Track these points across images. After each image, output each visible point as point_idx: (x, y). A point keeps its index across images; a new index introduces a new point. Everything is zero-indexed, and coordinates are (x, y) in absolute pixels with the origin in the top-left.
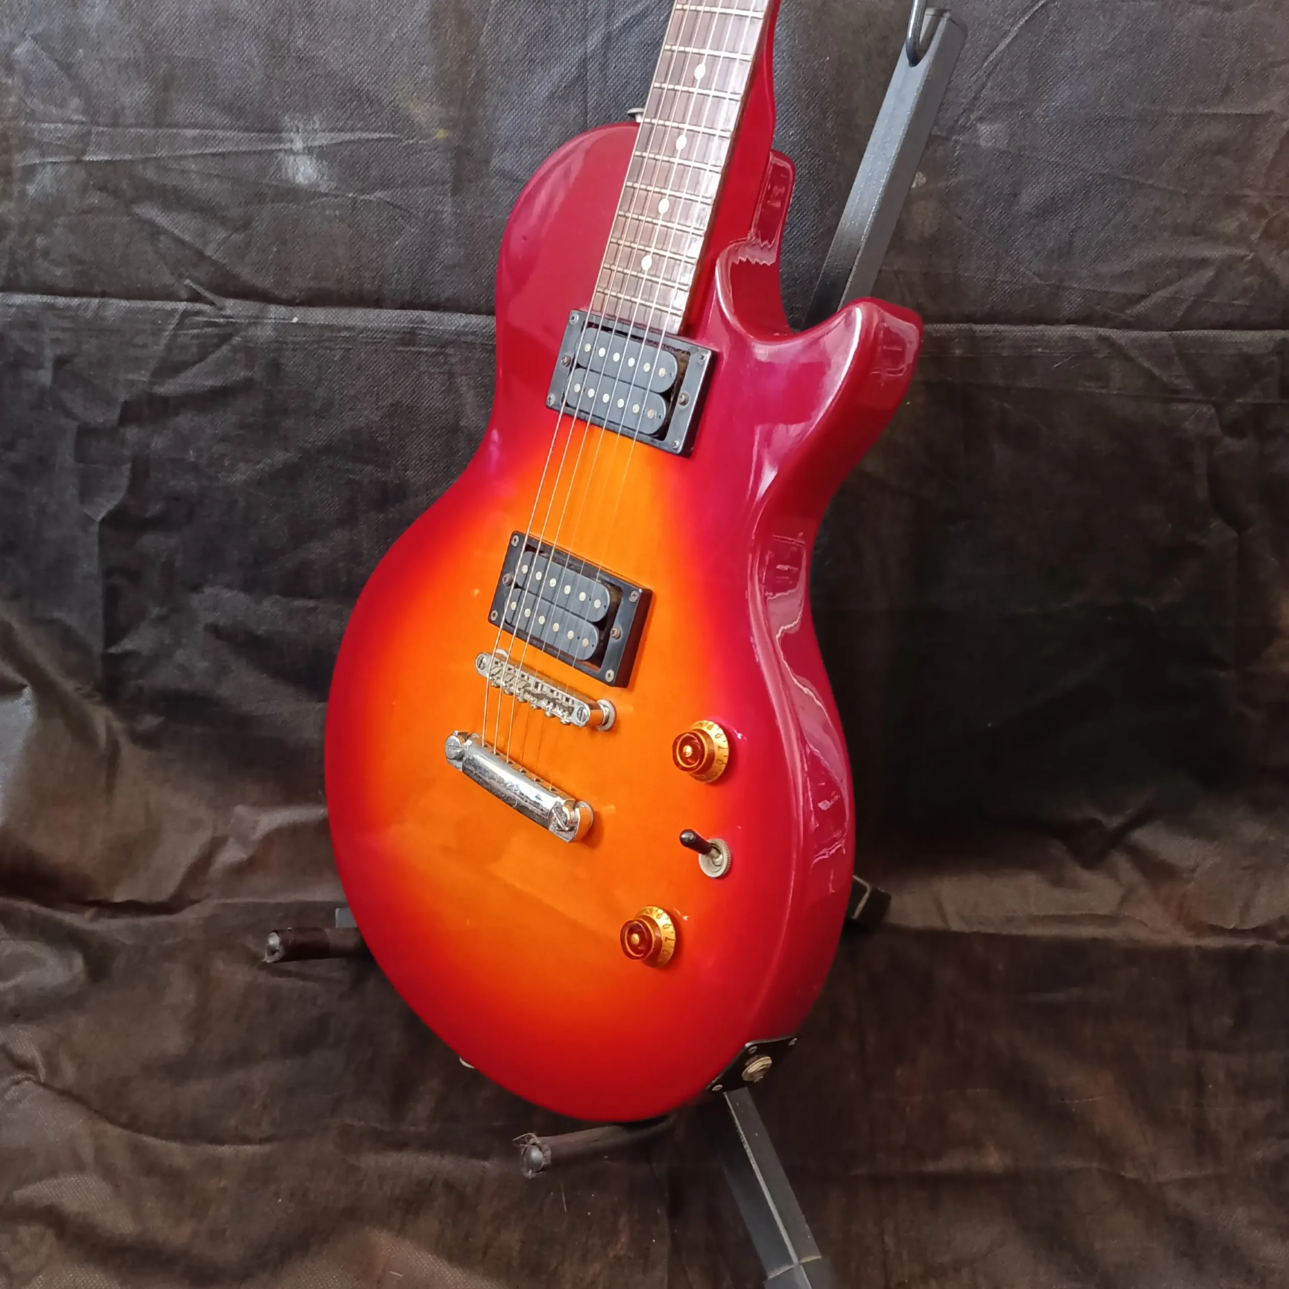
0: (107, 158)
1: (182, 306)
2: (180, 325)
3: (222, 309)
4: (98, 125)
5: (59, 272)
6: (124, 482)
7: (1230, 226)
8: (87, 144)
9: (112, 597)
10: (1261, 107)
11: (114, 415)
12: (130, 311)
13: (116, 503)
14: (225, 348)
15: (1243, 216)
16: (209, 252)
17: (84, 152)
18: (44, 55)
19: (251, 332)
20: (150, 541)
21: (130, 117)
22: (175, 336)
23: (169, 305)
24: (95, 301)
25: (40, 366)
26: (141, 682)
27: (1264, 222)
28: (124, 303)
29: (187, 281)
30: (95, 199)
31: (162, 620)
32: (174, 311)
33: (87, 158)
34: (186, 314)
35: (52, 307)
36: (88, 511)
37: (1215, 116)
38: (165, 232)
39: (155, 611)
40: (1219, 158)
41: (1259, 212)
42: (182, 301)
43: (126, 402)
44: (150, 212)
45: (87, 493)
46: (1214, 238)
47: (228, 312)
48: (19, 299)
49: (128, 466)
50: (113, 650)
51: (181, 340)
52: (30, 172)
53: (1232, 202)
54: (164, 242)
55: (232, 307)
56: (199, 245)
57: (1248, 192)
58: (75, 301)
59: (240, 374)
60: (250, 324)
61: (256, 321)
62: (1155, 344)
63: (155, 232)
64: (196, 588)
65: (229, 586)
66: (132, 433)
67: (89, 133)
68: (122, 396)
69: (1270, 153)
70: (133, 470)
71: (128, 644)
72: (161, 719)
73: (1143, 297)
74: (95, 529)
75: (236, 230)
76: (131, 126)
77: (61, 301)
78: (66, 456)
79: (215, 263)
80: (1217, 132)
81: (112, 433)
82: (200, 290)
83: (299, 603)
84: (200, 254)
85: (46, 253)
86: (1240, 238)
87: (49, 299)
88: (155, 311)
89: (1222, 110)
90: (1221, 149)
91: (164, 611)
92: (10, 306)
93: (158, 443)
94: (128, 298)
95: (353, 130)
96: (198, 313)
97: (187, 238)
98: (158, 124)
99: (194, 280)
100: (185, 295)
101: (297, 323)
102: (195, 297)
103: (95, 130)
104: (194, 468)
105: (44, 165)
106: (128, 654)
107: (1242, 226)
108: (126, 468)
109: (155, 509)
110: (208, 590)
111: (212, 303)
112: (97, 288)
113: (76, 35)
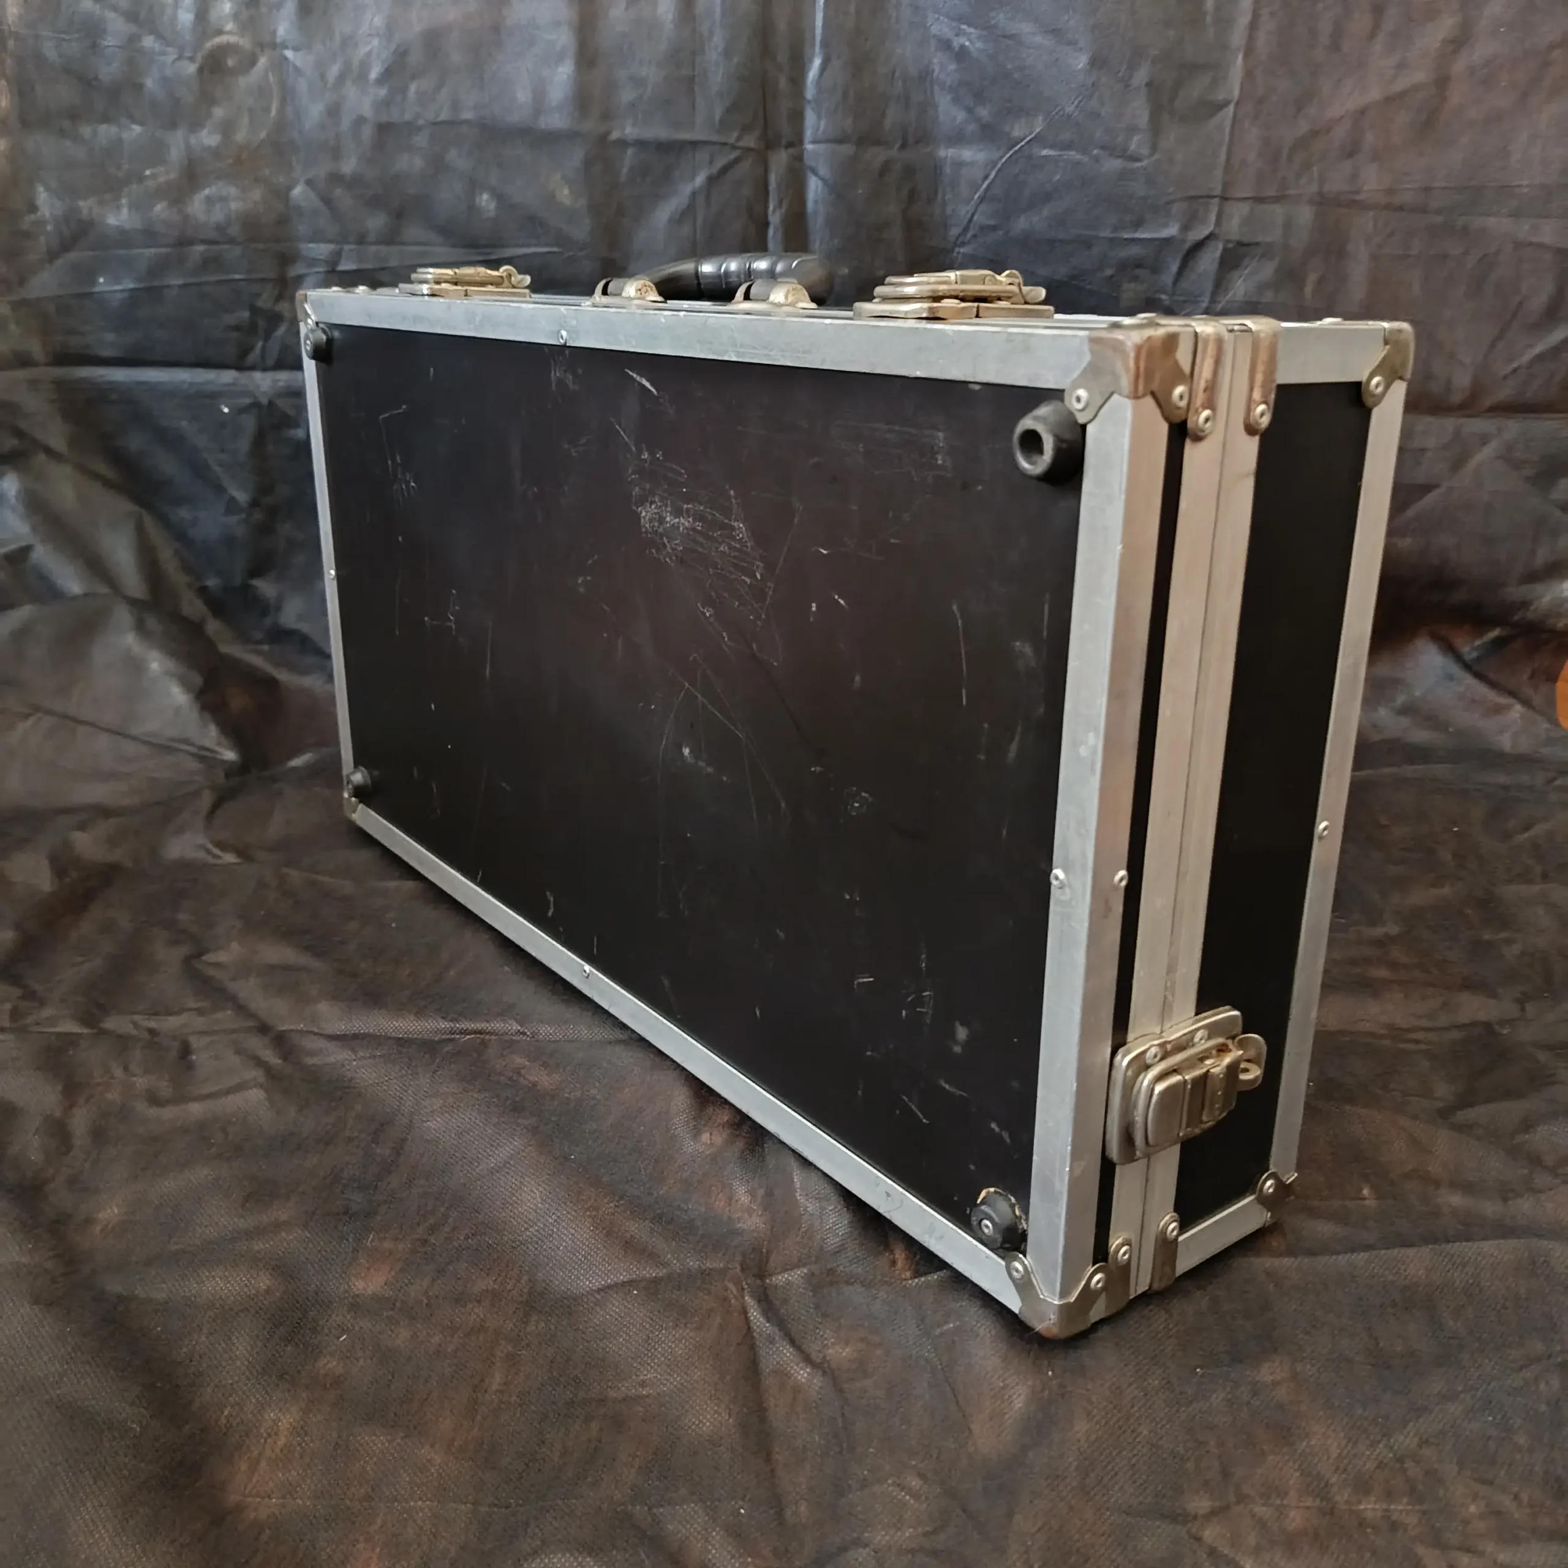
0: (354, 266)
4: (349, 243)
8: (340, 257)
10: (1166, 233)
17: (336, 263)
18: (313, 194)
21: (372, 237)
33: (341, 268)
37: (1132, 240)
40: (1139, 270)
57: (1161, 296)
67: (341, 250)
69: (1175, 268)
76: (372, 244)
80: (1136, 251)
89: (1137, 235)
90: (1140, 264)
92: (279, 381)
95: (528, 246)
98: (391, 242)
103: (346, 247)
105: (308, 274)
113: (336, 178)
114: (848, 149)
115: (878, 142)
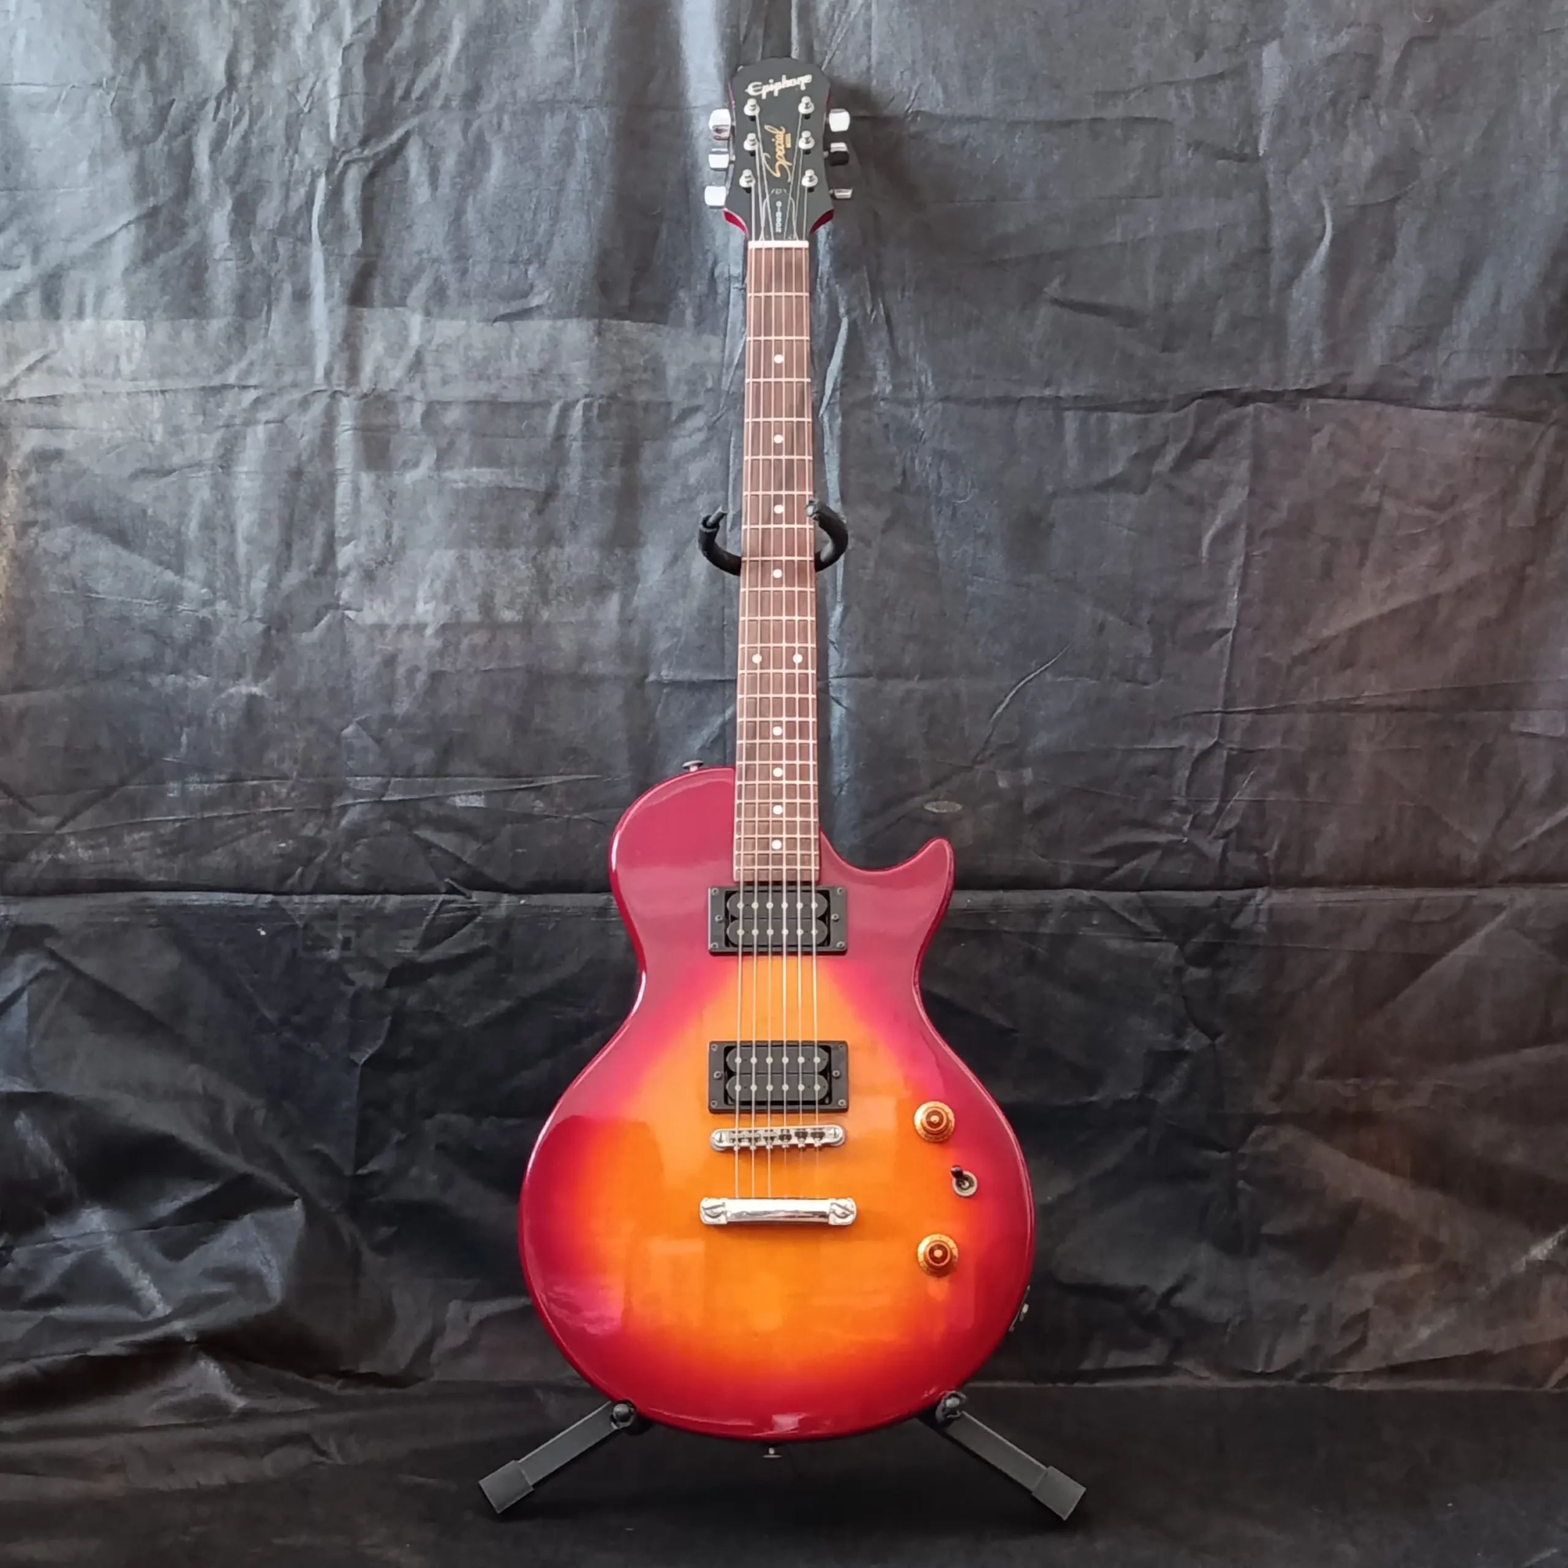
0: (400, 798)
1: (441, 897)
2: (438, 911)
3: (470, 898)
4: (397, 776)
5: (355, 877)
6: (384, 1033)
7: (1168, 820)
8: (386, 789)
9: (365, 1126)
10: (1174, 744)
11: (384, 979)
12: (403, 902)
13: (376, 1048)
14: (470, 926)
15: (1176, 814)
16: (464, 859)
17: (383, 796)
18: (364, 733)
19: (491, 912)
20: (398, 1080)
21: (419, 771)
22: (434, 919)
23: (432, 897)
24: (378, 898)
25: (330, 948)
26: (381, 1198)
27: (1190, 818)
28: (397, 899)
29: (447, 880)
30: (387, 826)
31: (400, 1144)
32: (434, 901)
33: (385, 799)
34: (444, 902)
35: (346, 902)
36: (355, 1057)
37: (1145, 750)
38: (436, 847)
39: (397, 1136)
40: (1153, 776)
41: (1184, 811)
42: (441, 893)
43: (394, 969)
44: (426, 833)
45: (353, 1044)
46: (1158, 828)
47: (474, 899)
48: (321, 899)
49: (389, 1018)
50: (360, 1172)
51: (438, 922)
52: (344, 809)
53: (1168, 805)
54: (434, 852)
55: (476, 896)
56: (459, 854)
57: (1175, 798)
58: (363, 898)
59: (479, 943)
60: (489, 907)
61: (493, 905)
62: (1128, 901)
63: (429, 846)
64: (430, 1115)
65: (456, 1112)
66: (394, 993)
67: (389, 783)
68: (391, 964)
69: (1187, 773)
70: (392, 1022)
71: (373, 1166)
72: (394, 1229)
73: (1116, 869)
74: (358, 1071)
75: (485, 843)
76: (419, 776)
77: (354, 899)
78: (341, 1016)
79: (469, 866)
80: (1150, 760)
81: (379, 994)
82: (456, 885)
83: (510, 1122)
84: (459, 860)
85: (348, 865)
86: (1176, 829)
87: (345, 897)
88: (422, 902)
89: (1149, 746)
90: (1153, 771)
91: (403, 1136)
92: (316, 904)
93: (413, 999)
94: (403, 894)
95: (570, 774)
96: (453, 902)
97: (450, 850)
98: (438, 775)
99: (452, 879)
100: (444, 890)
101: (524, 905)
102: (452, 891)
103: (393, 780)
104: (439, 1018)
105: (354, 805)
106: (372, 1174)
107: (1175, 819)
108: (387, 1021)
109: (406, 1051)
110: (440, 1117)
111: (463, 894)
112: (381, 888)
113: (388, 720)
114: (870, 682)
115: (898, 676)
